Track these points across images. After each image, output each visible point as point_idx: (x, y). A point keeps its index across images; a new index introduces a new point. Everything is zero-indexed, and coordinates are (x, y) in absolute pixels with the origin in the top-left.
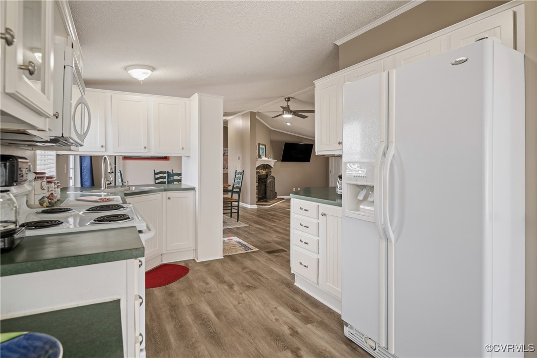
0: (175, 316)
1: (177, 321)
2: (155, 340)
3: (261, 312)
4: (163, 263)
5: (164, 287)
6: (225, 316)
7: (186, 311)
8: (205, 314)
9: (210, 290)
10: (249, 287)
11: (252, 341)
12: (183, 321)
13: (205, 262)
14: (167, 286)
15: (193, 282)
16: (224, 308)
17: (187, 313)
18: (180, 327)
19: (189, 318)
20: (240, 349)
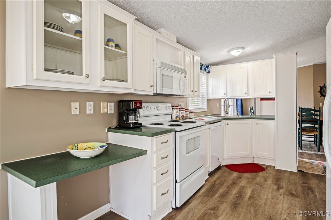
0: (230, 187)
1: (228, 189)
2: (211, 192)
3: (280, 210)
4: (254, 162)
5: (241, 173)
6: (254, 200)
7: (237, 188)
8: (245, 193)
9: (262, 185)
10: (292, 194)
11: (253, 218)
12: (230, 191)
13: (280, 170)
14: (242, 173)
15: (258, 177)
16: (259, 196)
17: (236, 189)
18: (226, 193)
19: (235, 191)
20: (241, 217)
